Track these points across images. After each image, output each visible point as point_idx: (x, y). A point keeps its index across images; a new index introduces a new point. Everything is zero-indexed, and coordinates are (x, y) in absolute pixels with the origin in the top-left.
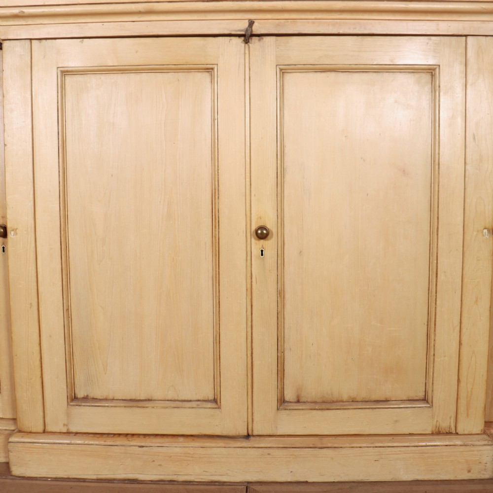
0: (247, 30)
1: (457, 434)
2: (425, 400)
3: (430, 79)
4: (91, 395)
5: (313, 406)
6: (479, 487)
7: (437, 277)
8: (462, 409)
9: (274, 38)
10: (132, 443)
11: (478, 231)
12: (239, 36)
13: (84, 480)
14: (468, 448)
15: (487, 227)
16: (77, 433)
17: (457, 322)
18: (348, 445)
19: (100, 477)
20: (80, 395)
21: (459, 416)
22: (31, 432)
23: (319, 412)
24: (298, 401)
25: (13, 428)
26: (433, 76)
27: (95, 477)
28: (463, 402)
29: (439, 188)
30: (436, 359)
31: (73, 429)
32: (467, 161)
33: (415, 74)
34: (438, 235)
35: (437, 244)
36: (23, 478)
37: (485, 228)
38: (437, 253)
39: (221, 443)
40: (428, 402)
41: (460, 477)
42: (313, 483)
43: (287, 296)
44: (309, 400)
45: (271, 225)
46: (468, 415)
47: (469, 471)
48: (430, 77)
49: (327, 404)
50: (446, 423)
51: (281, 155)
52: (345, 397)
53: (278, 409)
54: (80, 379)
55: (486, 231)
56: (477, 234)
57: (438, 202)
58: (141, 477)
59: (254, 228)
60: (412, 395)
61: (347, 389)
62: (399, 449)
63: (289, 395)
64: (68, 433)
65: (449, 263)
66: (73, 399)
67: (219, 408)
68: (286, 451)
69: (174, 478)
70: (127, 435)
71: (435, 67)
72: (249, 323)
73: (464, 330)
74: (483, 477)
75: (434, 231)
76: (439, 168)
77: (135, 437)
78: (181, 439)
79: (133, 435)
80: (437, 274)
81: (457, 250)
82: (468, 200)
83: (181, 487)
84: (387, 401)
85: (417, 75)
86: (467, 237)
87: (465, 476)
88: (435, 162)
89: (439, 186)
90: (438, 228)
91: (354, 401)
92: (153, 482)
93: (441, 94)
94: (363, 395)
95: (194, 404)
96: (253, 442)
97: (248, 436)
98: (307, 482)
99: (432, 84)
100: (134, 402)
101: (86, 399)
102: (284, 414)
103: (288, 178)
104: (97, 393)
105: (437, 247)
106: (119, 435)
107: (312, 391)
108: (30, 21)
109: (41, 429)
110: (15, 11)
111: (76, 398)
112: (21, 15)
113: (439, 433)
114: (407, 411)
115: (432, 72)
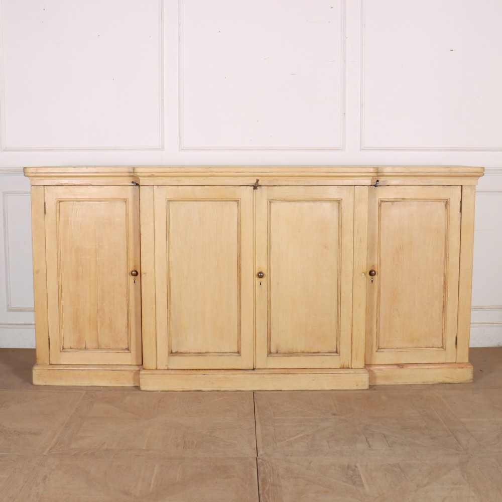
0: (255, 184)
1: (352, 368)
2: (336, 352)
3: (338, 205)
4: (179, 351)
5: (284, 355)
6: (361, 392)
8: (354, 356)
9: (266, 187)
10: (200, 373)
11: (360, 274)
12: (251, 186)
13: (176, 391)
14: (356, 375)
15: (364, 272)
16: (172, 369)
17: (350, 316)
18: (300, 373)
19: (184, 390)
20: (174, 351)
21: (353, 360)
22: (150, 370)
23: (287, 357)
24: (277, 353)
25: (138, 369)
26: (339, 203)
27: (181, 390)
28: (354, 353)
29: (341, 255)
30: (341, 333)
31: (171, 367)
32: (354, 242)
35: (341, 280)
36: (147, 391)
38: (341, 284)
39: (241, 372)
40: (338, 353)
41: (353, 389)
42: (284, 391)
43: (272, 304)
44: (282, 352)
45: (265, 271)
46: (357, 360)
47: (357, 386)
49: (290, 354)
50: (346, 364)
51: (269, 240)
52: (299, 351)
53: (268, 356)
54: (174, 343)
55: (363, 274)
57: (341, 261)
58: (203, 389)
59: (257, 273)
60: (330, 350)
61: (300, 347)
62: (324, 375)
63: (273, 350)
64: (168, 369)
65: (346, 289)
67: (240, 356)
68: (271, 375)
69: (219, 389)
70: (196, 369)
71: (340, 199)
72: (255, 316)
73: (353, 319)
74: (364, 388)
75: (340, 274)
76: (341, 245)
77: (201, 370)
78: (223, 371)
79: (199, 369)
80: (341, 293)
81: (350, 282)
82: (355, 260)
83: (223, 393)
84: (319, 352)
85: (332, 203)
86: (355, 277)
87: (356, 388)
88: (340, 243)
89: (341, 253)
90: (341, 272)
91: (303, 352)
92: (209, 391)
93: (343, 212)
94: (308, 350)
95: (229, 354)
96: (256, 372)
97: (254, 369)
98: (281, 390)
99: (339, 207)
100: (199, 354)
101: (177, 353)
102: (270, 358)
103: (272, 250)
104: (182, 350)
106: (193, 369)
107: (283, 348)
108: (155, 178)
109: (155, 368)
110: (150, 174)
111: (171, 353)
112: (152, 176)
113: (343, 368)
114: (329, 357)
115: (339, 202)
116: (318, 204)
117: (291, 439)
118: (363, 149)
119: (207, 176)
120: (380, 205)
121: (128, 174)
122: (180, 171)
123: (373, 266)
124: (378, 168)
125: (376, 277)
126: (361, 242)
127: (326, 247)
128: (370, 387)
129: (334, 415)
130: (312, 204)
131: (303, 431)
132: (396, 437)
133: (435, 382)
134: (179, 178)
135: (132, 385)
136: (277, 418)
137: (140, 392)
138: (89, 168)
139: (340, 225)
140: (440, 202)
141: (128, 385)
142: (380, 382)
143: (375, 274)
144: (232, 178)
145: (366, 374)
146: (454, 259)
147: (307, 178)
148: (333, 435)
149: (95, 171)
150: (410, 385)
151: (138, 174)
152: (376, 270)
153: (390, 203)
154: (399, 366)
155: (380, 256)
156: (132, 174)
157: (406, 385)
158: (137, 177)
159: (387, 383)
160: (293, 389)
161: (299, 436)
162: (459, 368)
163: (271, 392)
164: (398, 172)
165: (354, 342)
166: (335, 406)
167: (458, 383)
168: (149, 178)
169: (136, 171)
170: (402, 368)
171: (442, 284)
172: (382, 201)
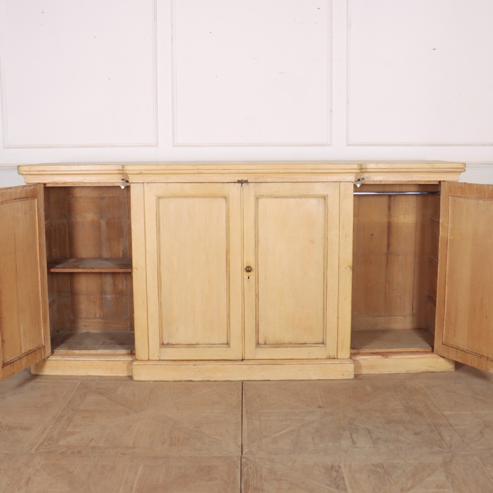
1: (338, 359)
2: (323, 343)
3: (324, 201)
4: (170, 343)
5: (272, 346)
6: (346, 381)
7: (327, 288)
8: (340, 347)
9: (254, 184)
10: (191, 364)
11: (345, 268)
12: (238, 183)
13: (168, 381)
14: (342, 365)
16: (164, 360)
17: (336, 308)
18: (288, 363)
19: (175, 380)
20: (165, 342)
21: (338, 350)
22: (142, 360)
23: (275, 349)
24: (265, 344)
25: (131, 359)
27: (173, 380)
28: (340, 344)
29: (327, 249)
30: (327, 325)
31: (162, 358)
32: (340, 237)
33: (317, 198)
34: (327, 269)
35: (327, 274)
36: (139, 381)
37: (349, 267)
38: (327, 278)
39: (230, 363)
40: (324, 344)
41: (339, 378)
42: (272, 381)
43: (260, 297)
44: (270, 343)
45: (253, 266)
46: (342, 350)
47: (343, 375)
49: (278, 345)
50: (333, 354)
51: (257, 235)
52: (286, 342)
53: (256, 347)
54: (165, 335)
57: (327, 255)
58: (194, 379)
59: (245, 267)
60: (317, 341)
61: (287, 338)
62: (310, 365)
63: (261, 341)
64: (160, 360)
65: (332, 282)
66: (162, 345)
67: (230, 347)
68: (260, 366)
69: (209, 379)
70: (187, 360)
71: (326, 195)
72: (243, 309)
73: (339, 312)
74: (349, 378)
75: (325, 268)
76: (327, 240)
77: (191, 361)
78: (212, 361)
79: (190, 360)
81: (336, 276)
82: (340, 255)
83: (213, 383)
84: (305, 344)
86: (340, 271)
87: (341, 378)
88: (326, 238)
89: (327, 247)
90: (327, 266)
91: (290, 343)
92: (199, 381)
93: (328, 207)
94: (295, 341)
95: (218, 346)
96: (244, 362)
97: (243, 360)
98: (269, 380)
99: (325, 203)
100: (190, 345)
101: (168, 344)
102: (258, 349)
103: (260, 245)
104: (173, 342)
106: (184, 360)
107: (271, 339)
108: (144, 176)
109: (147, 359)
110: (138, 172)
111: (163, 344)
112: (141, 173)
113: (329, 358)
114: (315, 348)
115: (325, 198)
116: (304, 199)
117: (277, 435)
118: (349, 145)
119: (194, 174)
121: (118, 172)
122: (167, 169)
124: (361, 165)
126: (346, 236)
127: (312, 242)
128: (356, 376)
129: (320, 407)
130: (299, 200)
131: (288, 426)
132: (380, 432)
133: (418, 371)
134: (167, 176)
135: (126, 375)
136: (263, 411)
137: (133, 382)
138: (80, 166)
139: (326, 220)
141: (122, 375)
142: (365, 371)
144: (219, 175)
145: (351, 365)
147: (292, 174)
148: (318, 431)
149: (86, 169)
150: (394, 374)
151: (127, 172)
154: (383, 355)
156: (121, 172)
157: (390, 374)
158: (126, 174)
159: (372, 372)
160: (280, 379)
161: (285, 431)
163: (259, 382)
164: (382, 169)
165: (340, 333)
166: (321, 397)
167: (441, 372)
168: (138, 176)
169: (125, 168)
170: (387, 357)
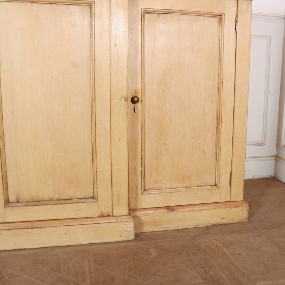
1: (113, 216)
2: (93, 198)
3: (90, 10)
5: (27, 204)
6: (125, 244)
7: (95, 126)
8: (115, 202)
11: (119, 100)
14: (119, 224)
15: (124, 96)
17: (109, 152)
18: (48, 226)
21: (114, 206)
23: (30, 207)
24: (18, 202)
26: (91, 8)
28: (115, 198)
29: (95, 74)
30: (98, 174)
32: (111, 59)
33: (80, 6)
34: (95, 102)
35: (95, 107)
37: (123, 98)
38: (95, 112)
40: (95, 199)
41: (115, 240)
42: (29, 249)
43: (6, 139)
44: (25, 201)
46: (119, 205)
47: (121, 236)
48: (90, 8)
49: (35, 202)
50: (107, 210)
52: (46, 198)
53: (5, 207)
55: (123, 99)
56: (118, 101)
57: (95, 83)
60: (86, 195)
61: (47, 193)
62: (79, 226)
63: (12, 198)
65: (102, 118)
71: (92, 2)
73: (113, 157)
74: (129, 239)
75: (93, 100)
76: (95, 63)
80: (95, 124)
81: (107, 110)
82: (112, 82)
84: (71, 199)
85: (81, 7)
86: (112, 103)
87: (119, 239)
88: (93, 60)
89: (95, 73)
90: (95, 97)
91: (51, 200)
93: (96, 19)
94: (57, 196)
98: (25, 249)
99: (90, 13)
102: (9, 209)
105: (95, 109)
107: (25, 196)
113: (103, 216)
114: (84, 204)
115: (90, 5)
120: (143, 17)
123: (136, 91)
125: (139, 105)
127: (75, 65)
128: (137, 235)
133: (209, 225)
140: (213, 17)
142: (147, 229)
143: (138, 101)
145: (131, 222)
146: (228, 85)
150: (182, 229)
152: (140, 97)
153: (155, 15)
154: (168, 209)
155: (144, 80)
157: (178, 230)
159: (156, 229)
160: (40, 247)
162: (234, 207)
165: (114, 185)
166: (90, 273)
167: (233, 223)
170: (173, 211)
171: (215, 114)
172: (146, 12)
